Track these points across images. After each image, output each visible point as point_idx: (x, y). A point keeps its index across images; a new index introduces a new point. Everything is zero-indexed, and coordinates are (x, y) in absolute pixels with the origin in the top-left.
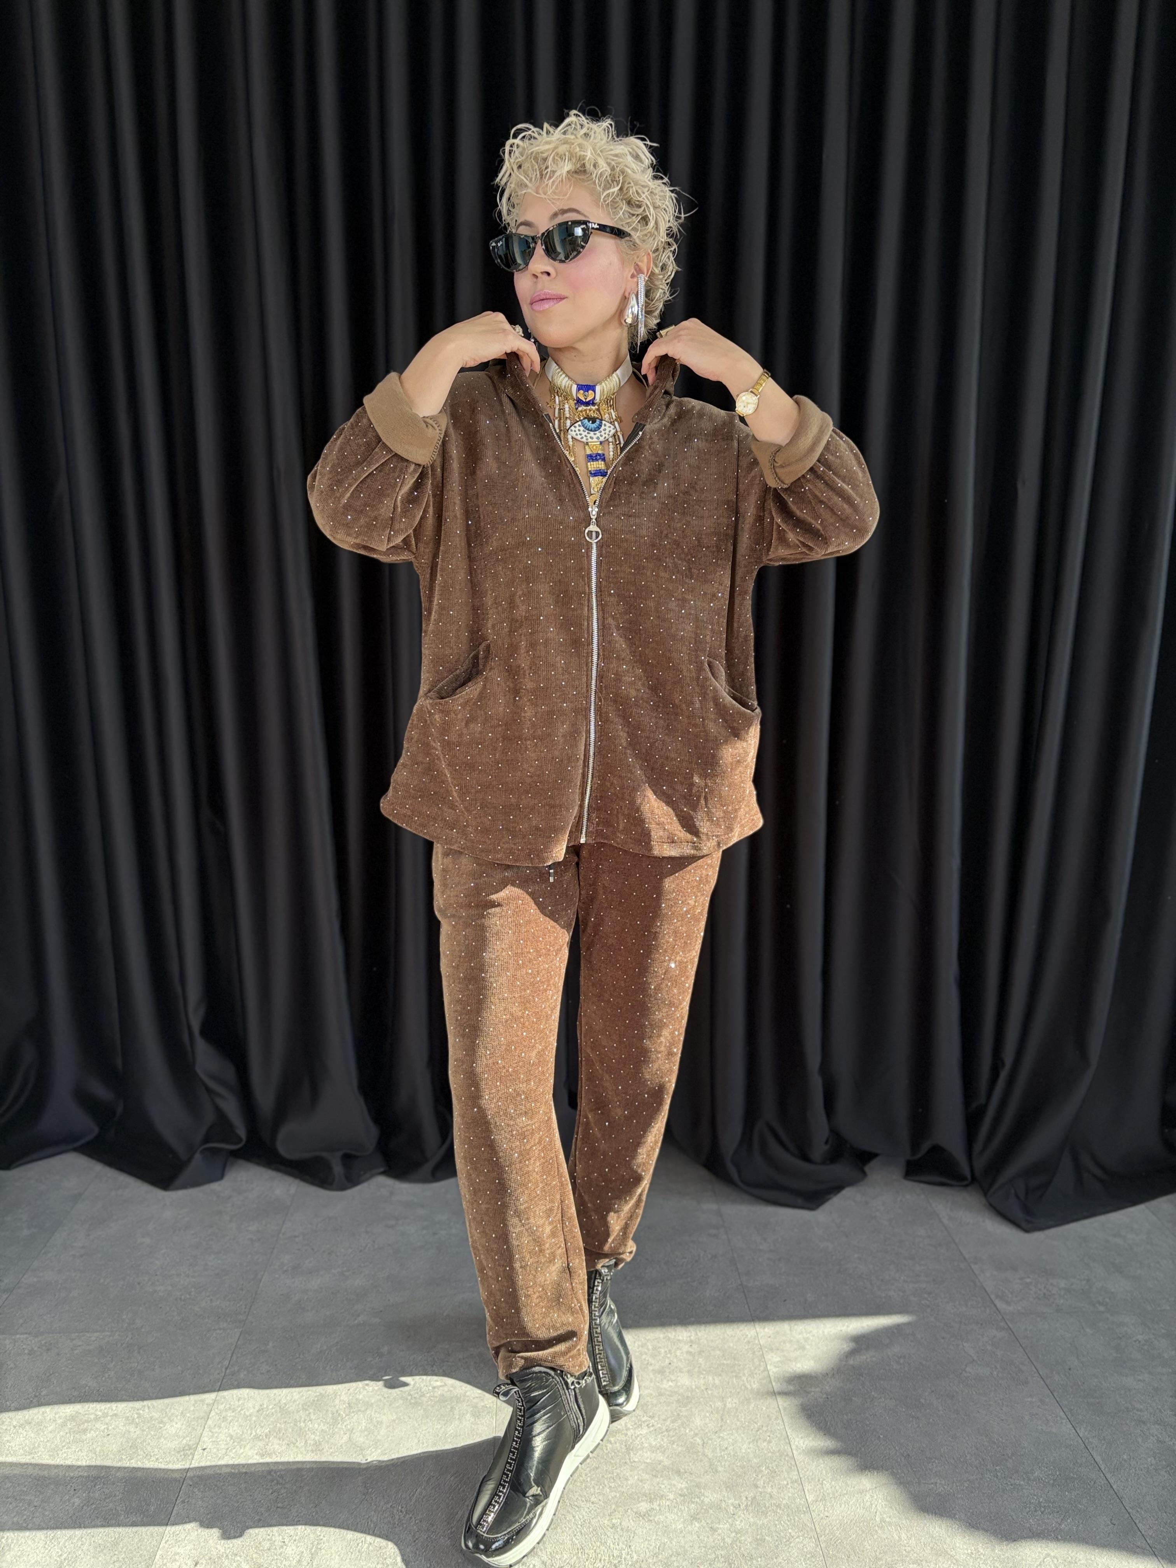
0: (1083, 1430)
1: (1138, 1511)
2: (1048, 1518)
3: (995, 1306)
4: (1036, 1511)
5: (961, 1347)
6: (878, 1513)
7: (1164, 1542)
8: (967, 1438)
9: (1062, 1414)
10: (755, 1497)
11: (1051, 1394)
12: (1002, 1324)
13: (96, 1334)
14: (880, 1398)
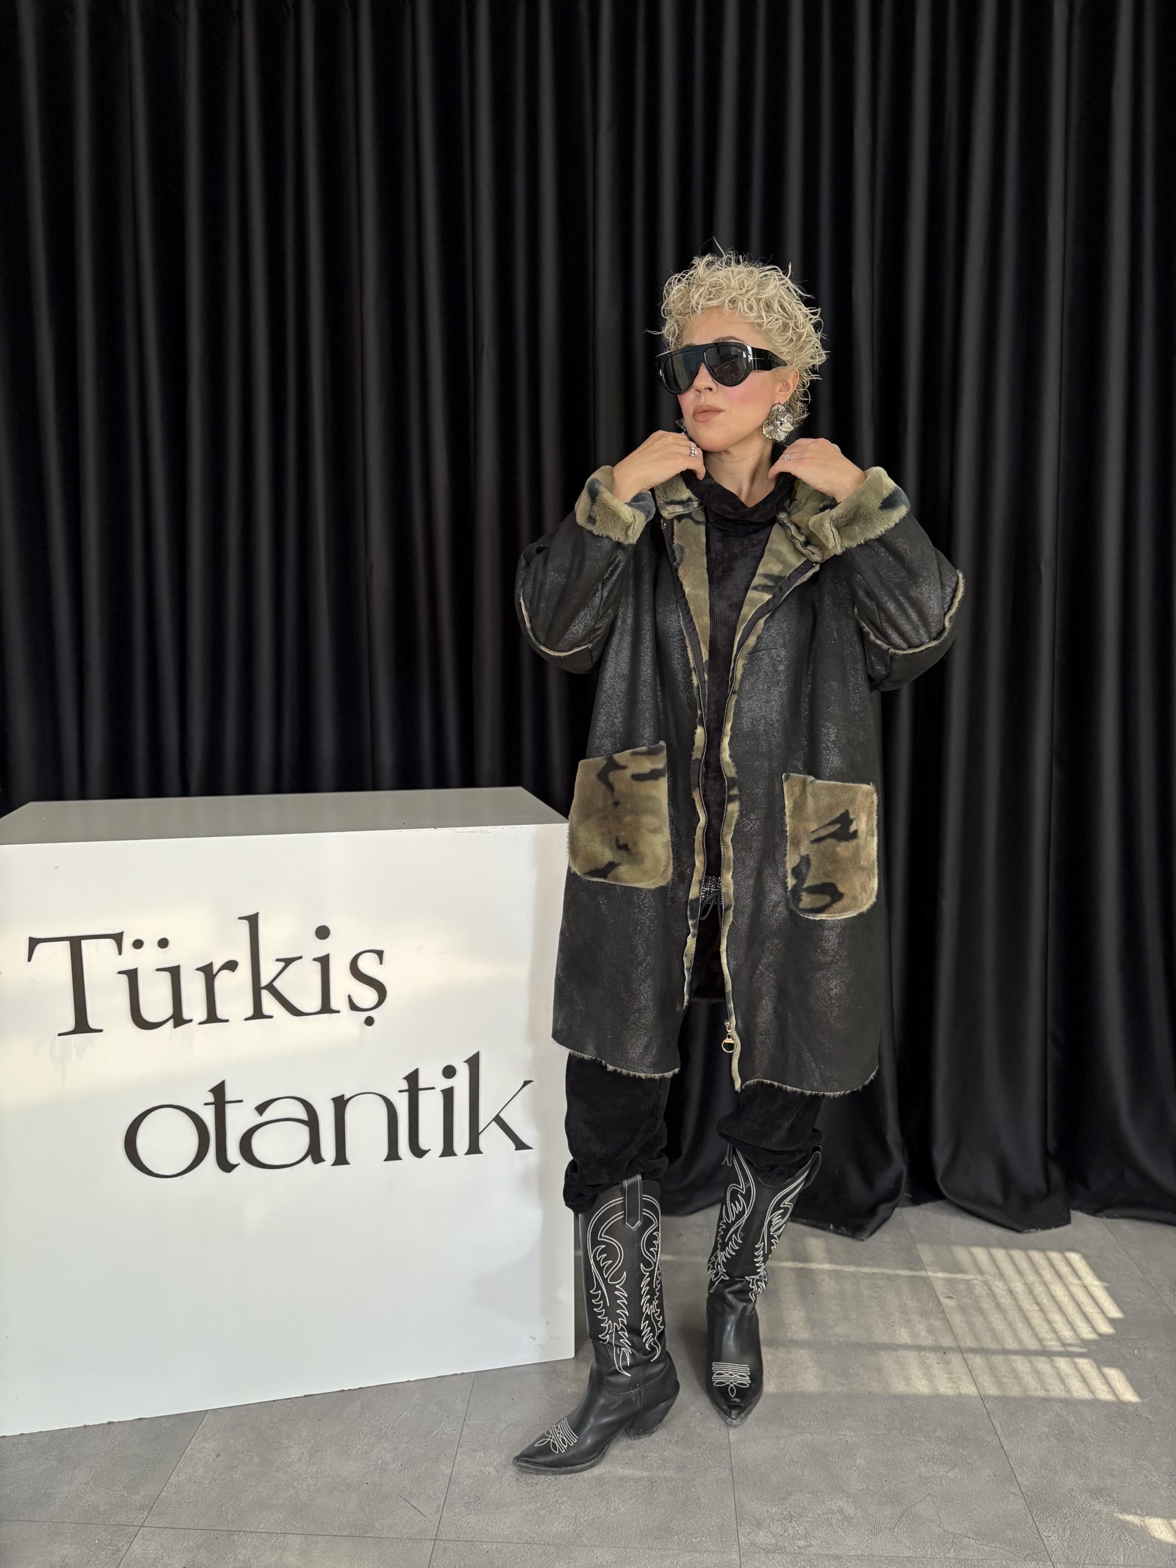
0: (990, 1402)
1: (1020, 1467)
2: (938, 1468)
3: (939, 1300)
4: (929, 1461)
5: (898, 1331)
6: (788, 1454)
7: (1036, 1490)
8: (883, 1402)
10: (685, 1435)
14: (814, 1367)
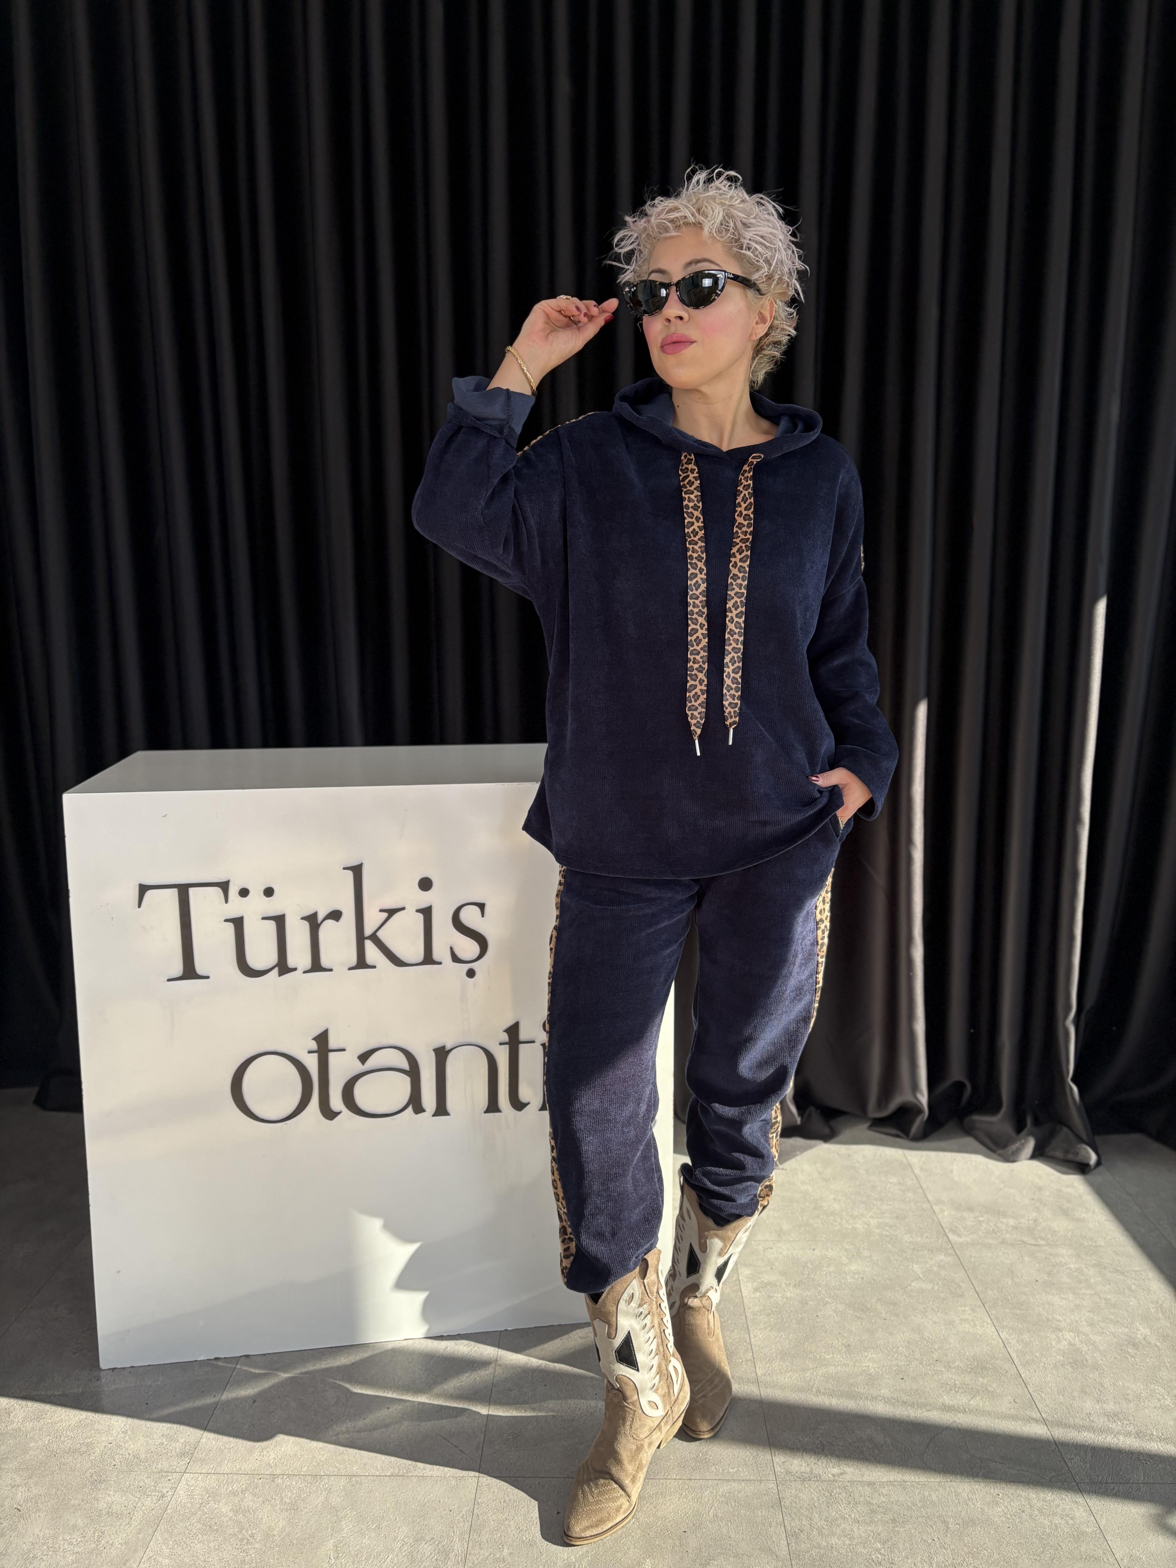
0: (1004, 1333)
1: (1039, 1394)
3: (947, 1237)
5: (911, 1267)
6: (815, 1385)
9: (989, 1321)
11: (982, 1306)
12: (950, 1251)
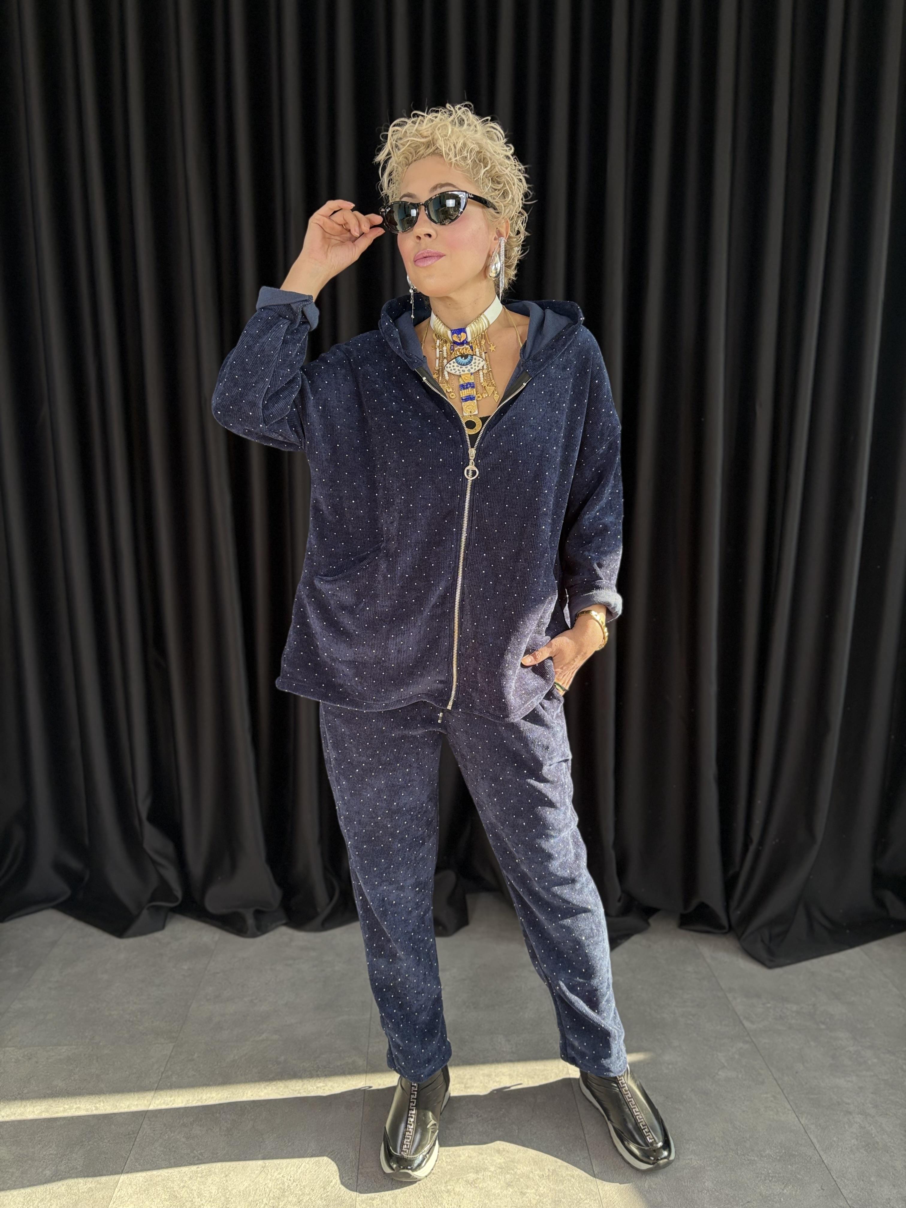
0: (804, 1119)
1: (842, 1180)
2: (774, 1185)
3: (743, 1025)
4: (765, 1180)
5: (715, 1056)
7: (860, 1203)
8: (717, 1125)
9: (789, 1107)
11: (781, 1091)
12: (747, 1039)
13: (65, 1048)
